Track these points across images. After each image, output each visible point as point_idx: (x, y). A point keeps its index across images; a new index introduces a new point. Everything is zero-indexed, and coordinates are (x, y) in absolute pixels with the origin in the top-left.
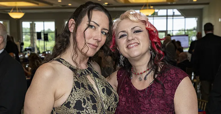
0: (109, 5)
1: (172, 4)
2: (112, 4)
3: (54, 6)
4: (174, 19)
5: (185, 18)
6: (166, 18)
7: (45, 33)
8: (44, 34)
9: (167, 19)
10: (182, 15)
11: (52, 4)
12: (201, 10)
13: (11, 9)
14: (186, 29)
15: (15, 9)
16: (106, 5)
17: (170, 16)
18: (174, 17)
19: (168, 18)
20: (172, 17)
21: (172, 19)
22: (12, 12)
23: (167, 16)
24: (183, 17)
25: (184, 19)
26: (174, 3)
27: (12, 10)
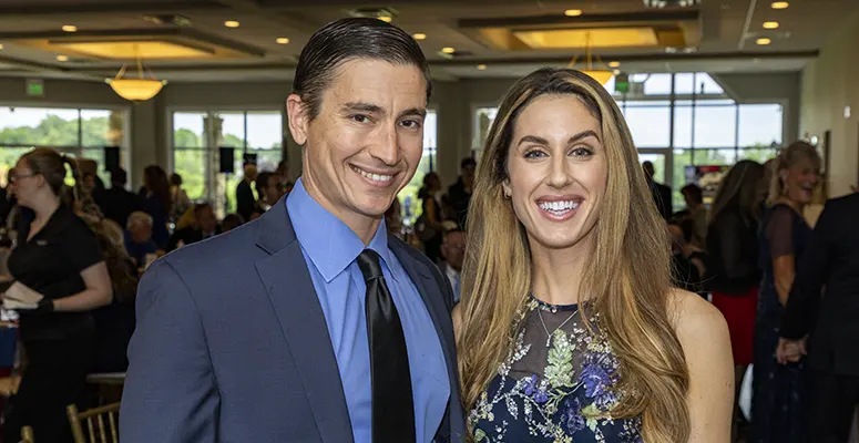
0: (459, 58)
1: (680, 53)
2: (469, 54)
3: (269, 58)
4: (697, 109)
5: (737, 104)
6: (668, 103)
7: (249, 152)
8: (246, 156)
9: (672, 106)
10: (727, 95)
11: (260, 52)
12: (796, 76)
13: (118, 69)
14: (741, 144)
15: (134, 69)
16: (450, 57)
17: (684, 97)
18: (698, 102)
19: (677, 102)
20: (690, 102)
21: (689, 110)
22: (123, 78)
23: (673, 98)
24: (731, 101)
25: (734, 109)
26: (688, 50)
27: (121, 73)
